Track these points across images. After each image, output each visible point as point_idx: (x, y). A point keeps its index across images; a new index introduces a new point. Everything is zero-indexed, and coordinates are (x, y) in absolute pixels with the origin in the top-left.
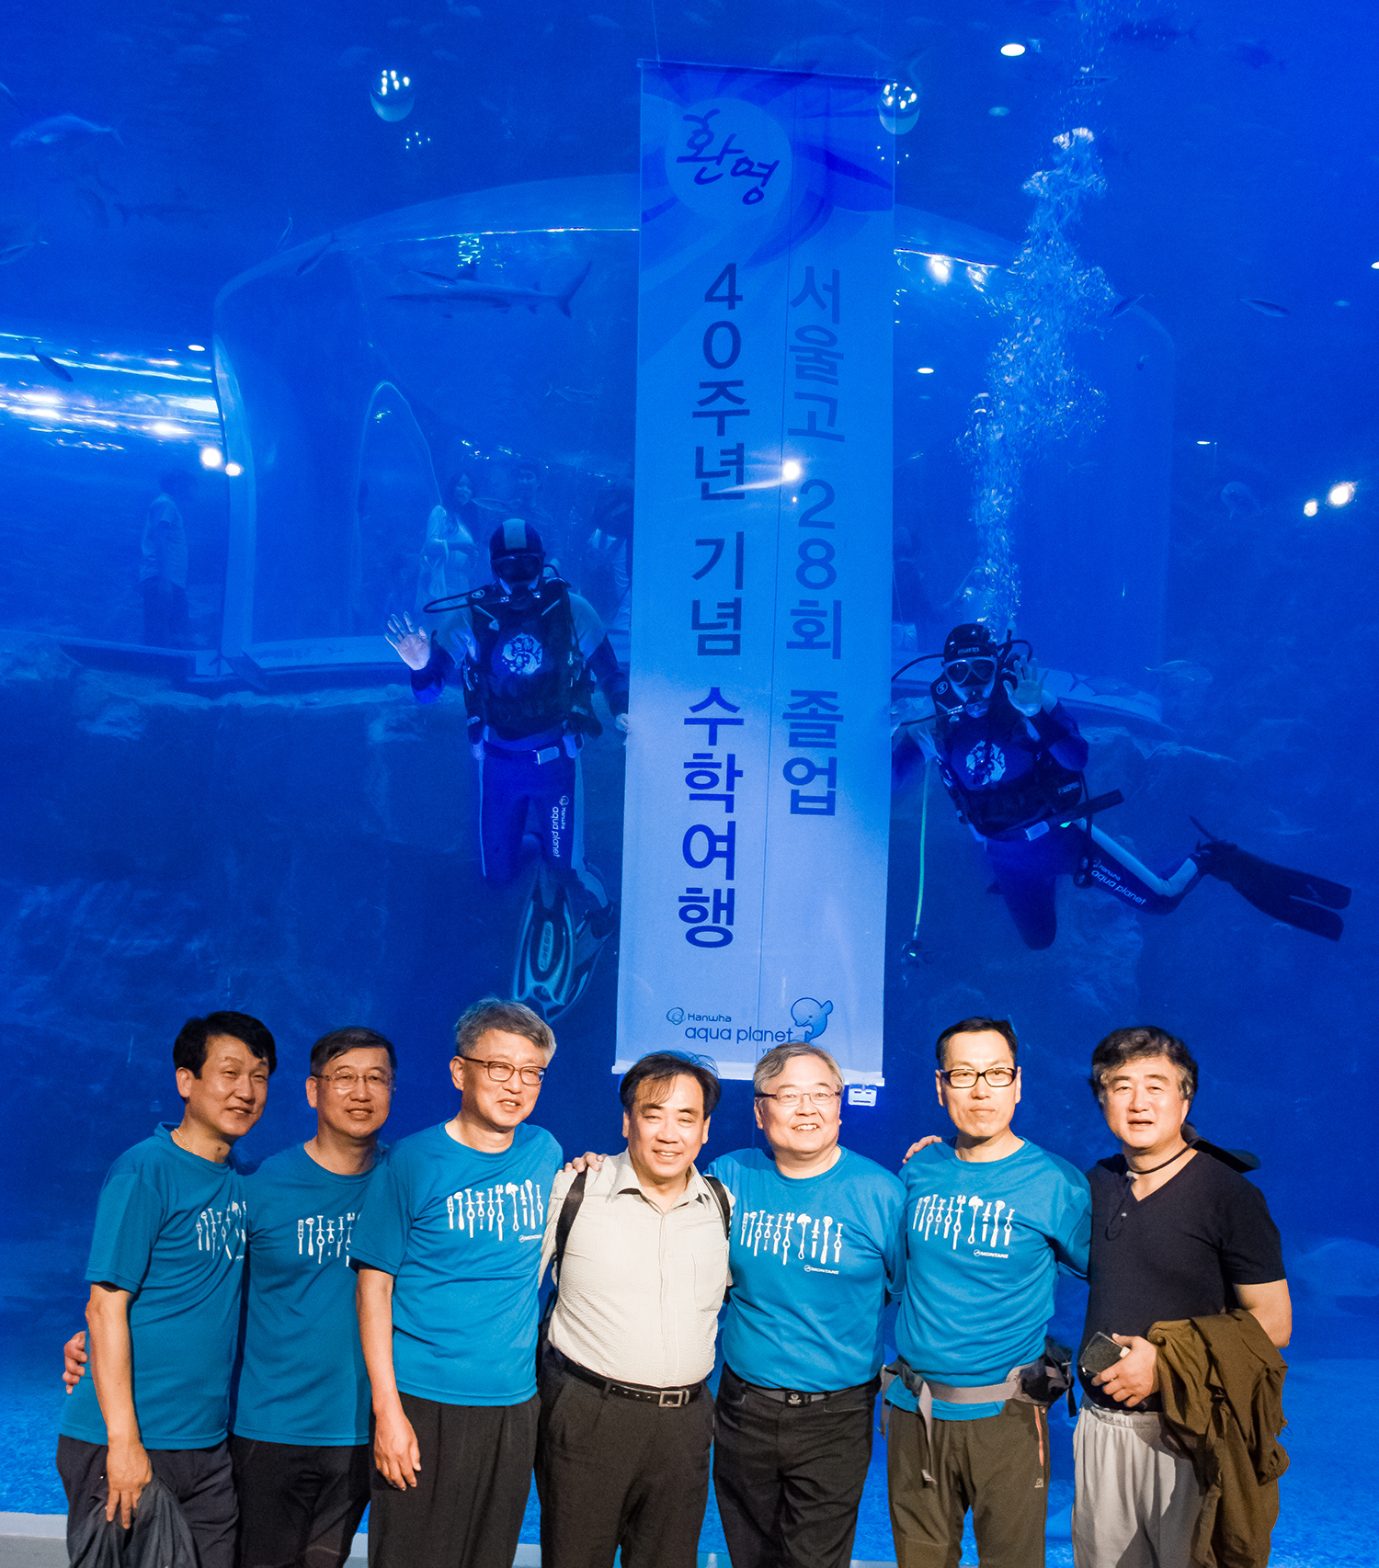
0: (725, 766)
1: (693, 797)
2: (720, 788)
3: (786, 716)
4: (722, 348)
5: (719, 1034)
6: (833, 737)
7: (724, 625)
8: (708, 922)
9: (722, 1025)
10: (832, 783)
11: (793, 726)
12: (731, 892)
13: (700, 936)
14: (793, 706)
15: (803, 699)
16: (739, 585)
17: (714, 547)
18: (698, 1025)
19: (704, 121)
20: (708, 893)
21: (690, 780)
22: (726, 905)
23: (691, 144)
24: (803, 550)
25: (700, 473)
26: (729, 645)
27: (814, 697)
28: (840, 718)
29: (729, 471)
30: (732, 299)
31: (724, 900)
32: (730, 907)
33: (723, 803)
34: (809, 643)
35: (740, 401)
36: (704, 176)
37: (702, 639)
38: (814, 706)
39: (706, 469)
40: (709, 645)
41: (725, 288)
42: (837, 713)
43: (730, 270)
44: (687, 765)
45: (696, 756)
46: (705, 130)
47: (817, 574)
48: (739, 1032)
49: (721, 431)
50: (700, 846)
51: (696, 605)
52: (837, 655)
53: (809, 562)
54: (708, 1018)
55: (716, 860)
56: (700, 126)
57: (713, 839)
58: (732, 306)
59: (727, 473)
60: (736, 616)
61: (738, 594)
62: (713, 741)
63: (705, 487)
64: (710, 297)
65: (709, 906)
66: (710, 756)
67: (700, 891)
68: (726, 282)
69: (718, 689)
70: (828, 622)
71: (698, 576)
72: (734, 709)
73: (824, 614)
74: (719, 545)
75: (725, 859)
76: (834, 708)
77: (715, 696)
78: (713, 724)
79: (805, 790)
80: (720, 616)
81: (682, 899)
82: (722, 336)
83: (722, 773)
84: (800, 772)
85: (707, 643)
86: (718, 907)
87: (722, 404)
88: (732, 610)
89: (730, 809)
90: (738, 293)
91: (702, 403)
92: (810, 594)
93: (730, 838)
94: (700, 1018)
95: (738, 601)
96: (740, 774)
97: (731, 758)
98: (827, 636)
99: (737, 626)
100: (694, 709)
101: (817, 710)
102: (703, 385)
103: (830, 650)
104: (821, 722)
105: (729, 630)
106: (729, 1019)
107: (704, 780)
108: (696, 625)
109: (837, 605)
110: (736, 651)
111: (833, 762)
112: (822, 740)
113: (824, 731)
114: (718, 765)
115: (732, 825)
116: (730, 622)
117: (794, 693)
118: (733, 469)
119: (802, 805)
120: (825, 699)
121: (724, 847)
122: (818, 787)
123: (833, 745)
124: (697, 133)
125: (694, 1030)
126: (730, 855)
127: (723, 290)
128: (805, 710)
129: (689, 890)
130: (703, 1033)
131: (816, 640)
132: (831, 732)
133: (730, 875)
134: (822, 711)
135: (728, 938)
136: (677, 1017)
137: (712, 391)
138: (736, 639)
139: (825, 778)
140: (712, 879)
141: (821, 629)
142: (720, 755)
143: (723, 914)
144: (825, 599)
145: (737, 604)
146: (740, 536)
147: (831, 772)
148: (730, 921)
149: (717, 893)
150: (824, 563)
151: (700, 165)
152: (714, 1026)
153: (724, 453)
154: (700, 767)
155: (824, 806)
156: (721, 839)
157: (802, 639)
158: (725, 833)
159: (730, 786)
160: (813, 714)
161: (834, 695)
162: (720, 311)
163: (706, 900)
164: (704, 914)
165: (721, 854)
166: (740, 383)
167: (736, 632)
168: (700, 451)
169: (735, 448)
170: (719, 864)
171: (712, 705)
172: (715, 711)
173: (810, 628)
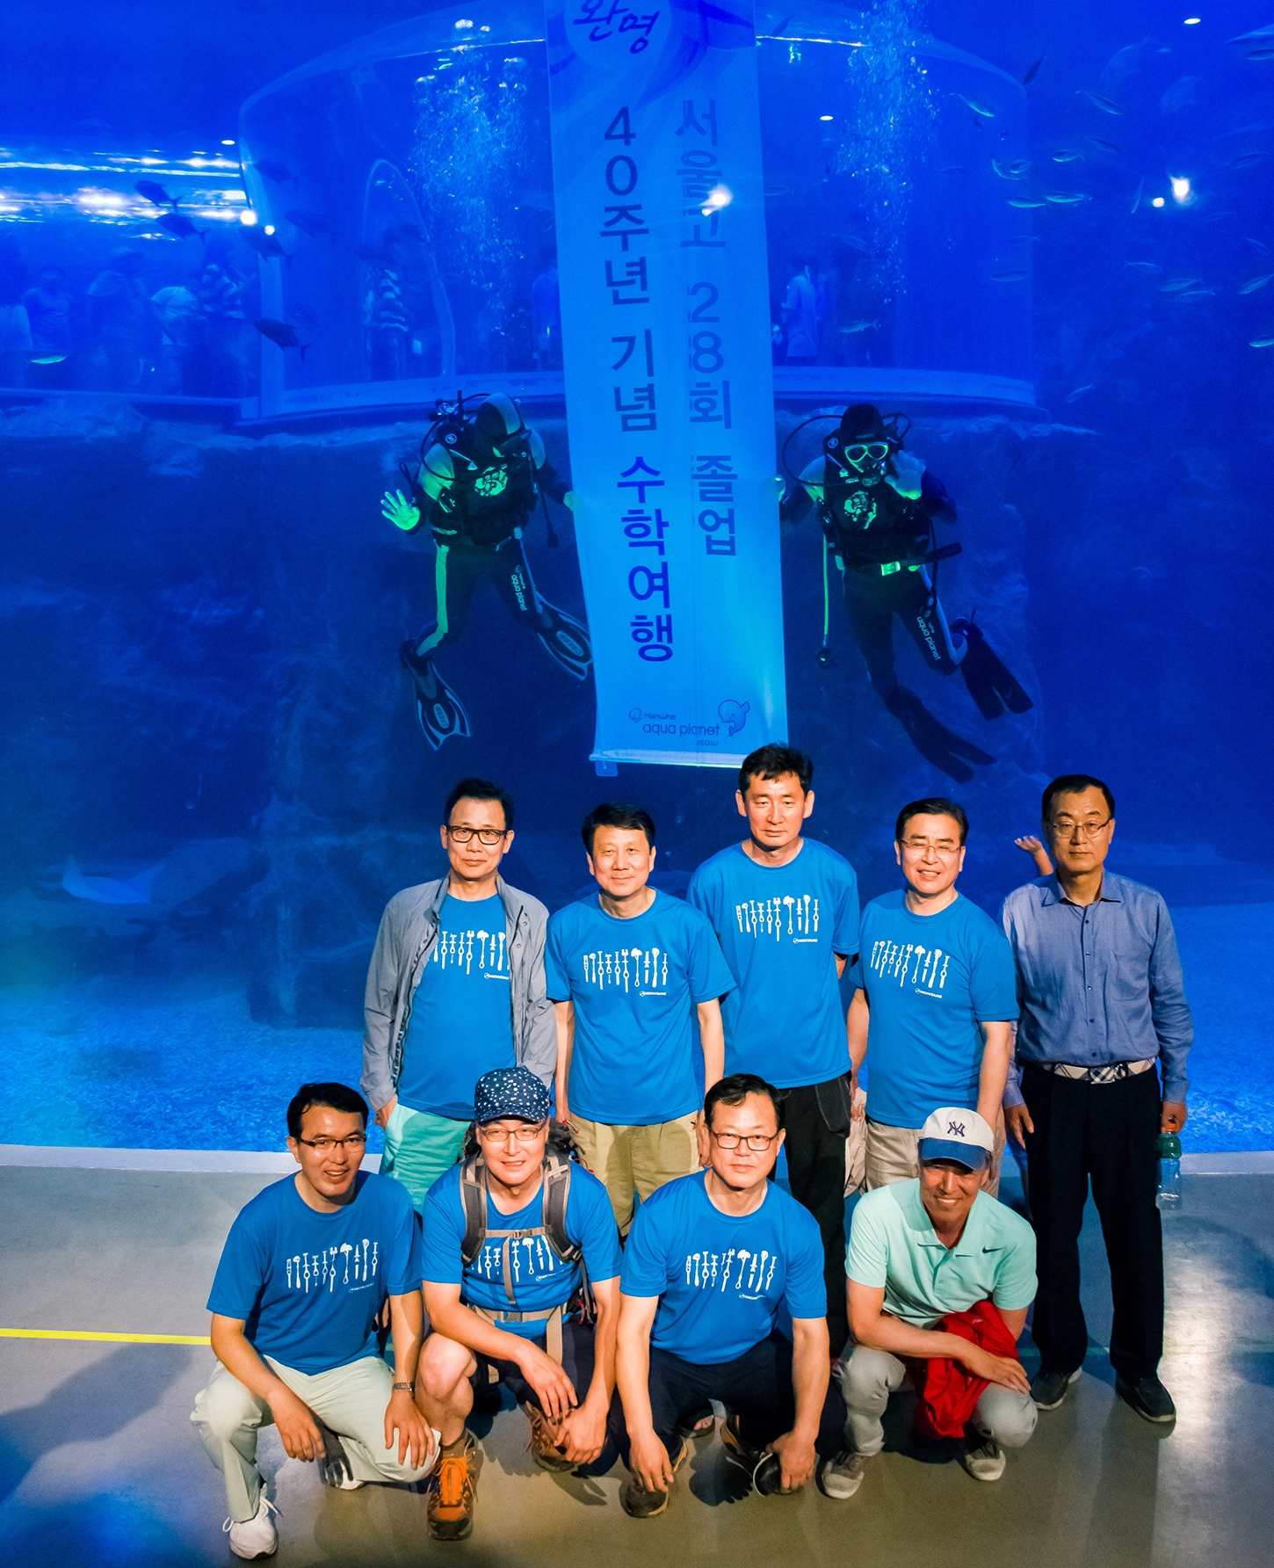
0: (654, 518)
1: (632, 545)
2: (653, 537)
3: (695, 477)
4: (622, 179)
5: (667, 730)
6: (730, 492)
7: (641, 406)
8: (654, 641)
9: (669, 722)
10: (732, 530)
11: (701, 485)
12: (669, 617)
13: (648, 653)
14: (699, 469)
15: (705, 462)
16: (651, 374)
17: (626, 344)
18: (652, 722)
20: (652, 618)
21: (628, 531)
22: (666, 628)
23: (584, 8)
24: (694, 341)
25: (610, 283)
26: (647, 422)
27: (713, 460)
28: (735, 477)
29: (634, 280)
30: (627, 137)
31: (664, 624)
32: (669, 629)
33: (656, 548)
34: (706, 417)
35: (640, 222)
36: (598, 34)
37: (625, 418)
38: (714, 468)
39: (615, 279)
40: (631, 423)
41: (621, 126)
42: (732, 472)
43: (624, 113)
44: (624, 520)
45: (631, 512)
47: (707, 361)
48: (681, 727)
49: (625, 247)
50: (642, 583)
51: (617, 391)
52: (728, 425)
53: (701, 351)
54: (659, 716)
55: (655, 593)
57: (651, 577)
58: (627, 143)
59: (633, 282)
60: (651, 399)
61: (651, 380)
62: (642, 500)
63: (616, 294)
64: (609, 136)
65: (654, 629)
66: (641, 512)
67: (645, 617)
68: (621, 122)
69: (641, 458)
70: (719, 399)
71: (617, 367)
72: (656, 473)
73: (716, 393)
74: (631, 341)
75: (662, 592)
76: (730, 469)
77: (640, 463)
78: (641, 486)
79: (715, 536)
80: (637, 399)
81: (633, 624)
82: (621, 169)
83: (652, 524)
84: (710, 521)
85: (629, 421)
86: (660, 629)
87: (624, 225)
88: (646, 394)
89: (662, 552)
90: (632, 132)
91: (608, 224)
92: (704, 378)
93: (664, 575)
94: (653, 717)
95: (651, 386)
96: (666, 524)
97: (658, 512)
98: (719, 411)
99: (652, 406)
100: (625, 474)
101: (716, 471)
102: (608, 209)
103: (723, 422)
104: (720, 481)
105: (646, 410)
106: (673, 717)
107: (641, 531)
108: (619, 407)
109: (726, 385)
110: (653, 426)
111: (731, 512)
112: (722, 495)
113: (723, 488)
114: (649, 519)
115: (665, 565)
116: (646, 403)
117: (699, 458)
118: (638, 278)
119: (714, 547)
120: (721, 462)
121: (660, 582)
122: (722, 533)
123: (730, 499)
125: (650, 726)
126: (665, 588)
127: (619, 130)
128: (708, 472)
129: (638, 617)
130: (655, 729)
131: (710, 414)
132: (729, 488)
133: (667, 605)
134: (720, 472)
135: (669, 654)
136: (637, 716)
137: (615, 214)
138: (652, 417)
139: (727, 525)
140: (653, 607)
141: (714, 405)
142: (649, 510)
143: (665, 634)
144: (716, 381)
145: (650, 388)
146: (648, 334)
147: (730, 521)
148: (670, 640)
149: (659, 618)
150: (713, 351)
151: (593, 25)
152: (664, 723)
153: (629, 265)
154: (634, 521)
155: (728, 548)
156: (657, 576)
157: (700, 415)
158: (660, 572)
159: (660, 535)
161: (728, 458)
162: (618, 147)
163: (650, 624)
164: (650, 636)
165: (659, 588)
166: (638, 207)
167: (652, 412)
168: (609, 265)
169: (638, 260)
170: (658, 596)
171: (638, 471)
172: (641, 475)
173: (705, 405)
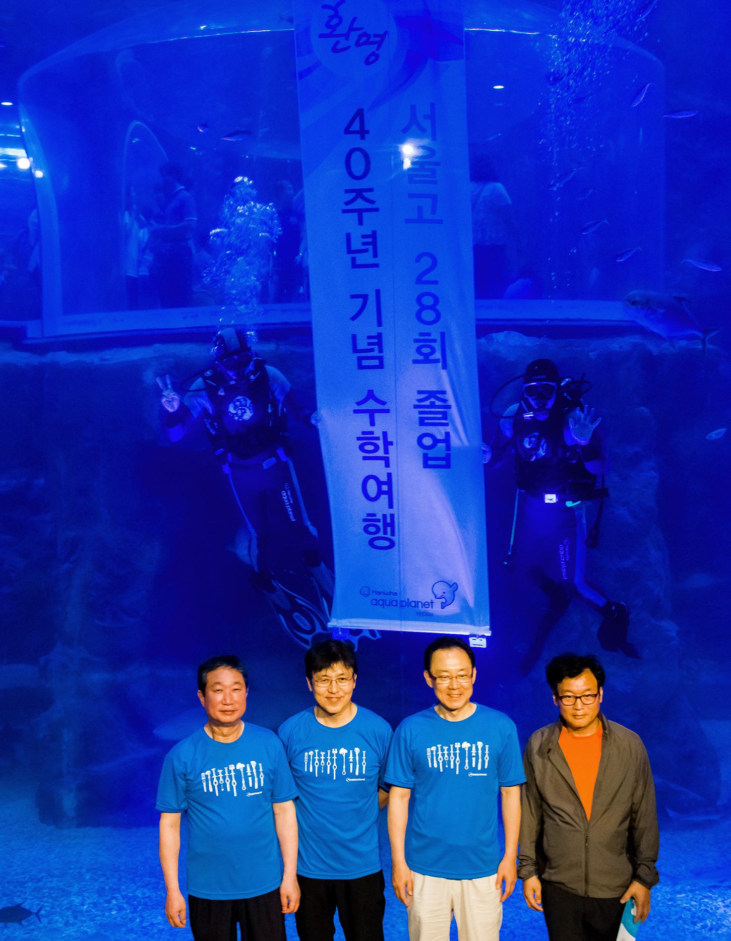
0: (382, 439)
1: (365, 458)
2: (381, 453)
3: (416, 407)
4: (358, 167)
5: (391, 603)
6: (446, 419)
7: (372, 350)
8: (381, 534)
9: (392, 597)
10: (448, 448)
11: (421, 413)
12: (392, 516)
13: (377, 543)
14: (419, 401)
15: (425, 396)
16: (380, 324)
17: (361, 300)
18: (378, 597)
19: (335, 9)
20: (379, 516)
21: (361, 448)
22: (390, 523)
23: (328, 25)
24: (419, 299)
25: (350, 251)
26: (376, 362)
27: (431, 394)
28: (449, 408)
29: (368, 249)
30: (363, 133)
31: (389, 521)
32: (392, 525)
33: (383, 462)
34: (427, 360)
35: (373, 202)
36: (339, 47)
37: (360, 359)
38: (432, 400)
39: (353, 248)
40: (365, 363)
41: (358, 124)
42: (447, 404)
43: (360, 113)
44: (359, 439)
45: (363, 433)
46: (337, 15)
47: (428, 315)
48: (401, 602)
49: (361, 222)
50: (372, 488)
51: (354, 337)
52: (445, 367)
53: (423, 308)
54: (384, 593)
55: (382, 496)
56: (331, 12)
57: (379, 483)
58: (363, 138)
59: (366, 251)
60: (380, 344)
61: (379, 329)
62: (372, 423)
63: (353, 259)
64: (347, 131)
65: (380, 524)
66: (372, 433)
67: (374, 515)
68: (357, 120)
69: (372, 390)
70: (437, 346)
71: (354, 318)
72: (384, 403)
73: (434, 341)
74: (365, 297)
75: (387, 496)
76: (445, 401)
77: (371, 395)
78: (372, 413)
79: (431, 453)
80: (369, 344)
81: (364, 520)
82: (357, 158)
83: (380, 443)
84: (428, 442)
85: (363, 361)
86: (386, 525)
87: (360, 204)
88: (376, 341)
89: (387, 465)
90: (366, 129)
91: (347, 203)
92: (426, 329)
93: (389, 482)
94: (379, 593)
95: (380, 334)
96: (391, 443)
97: (385, 434)
98: (438, 355)
99: (381, 351)
100: (359, 403)
101: (434, 402)
102: (347, 191)
103: (440, 364)
104: (437, 410)
105: (376, 353)
106: (395, 594)
107: (370, 448)
108: (355, 350)
109: (443, 335)
110: (381, 366)
111: (447, 435)
112: (440, 422)
113: (440, 416)
114: (378, 438)
115: (389, 475)
116: (376, 347)
117: (420, 392)
118: (370, 247)
119: (430, 463)
120: (439, 395)
121: (386, 488)
122: (440, 451)
123: (447, 425)
124: (331, 17)
125: (376, 600)
126: (390, 493)
127: (356, 126)
128: (427, 403)
129: (368, 515)
130: (381, 602)
131: (432, 357)
132: (444, 416)
133: (391, 506)
134: (438, 403)
135: (392, 544)
136: (366, 593)
137: (352, 195)
138: (381, 359)
139: (443, 446)
140: (380, 507)
141: (433, 351)
142: (378, 431)
143: (389, 529)
144: (435, 331)
145: (379, 336)
146: (378, 292)
147: (447, 441)
148: (393, 534)
149: (384, 516)
150: (433, 308)
151: (335, 40)
152: (388, 598)
153: (364, 237)
154: (366, 439)
155: (444, 463)
156: (384, 483)
157: (423, 358)
158: (386, 479)
159: (386, 451)
160: (432, 405)
161: (443, 393)
162: (355, 141)
163: (379, 520)
164: (378, 530)
165: (385, 493)
166: (371, 190)
167: (381, 354)
168: (348, 236)
169: (371, 233)
170: (384, 498)
171: (369, 401)
172: (371, 405)
173: (426, 350)
